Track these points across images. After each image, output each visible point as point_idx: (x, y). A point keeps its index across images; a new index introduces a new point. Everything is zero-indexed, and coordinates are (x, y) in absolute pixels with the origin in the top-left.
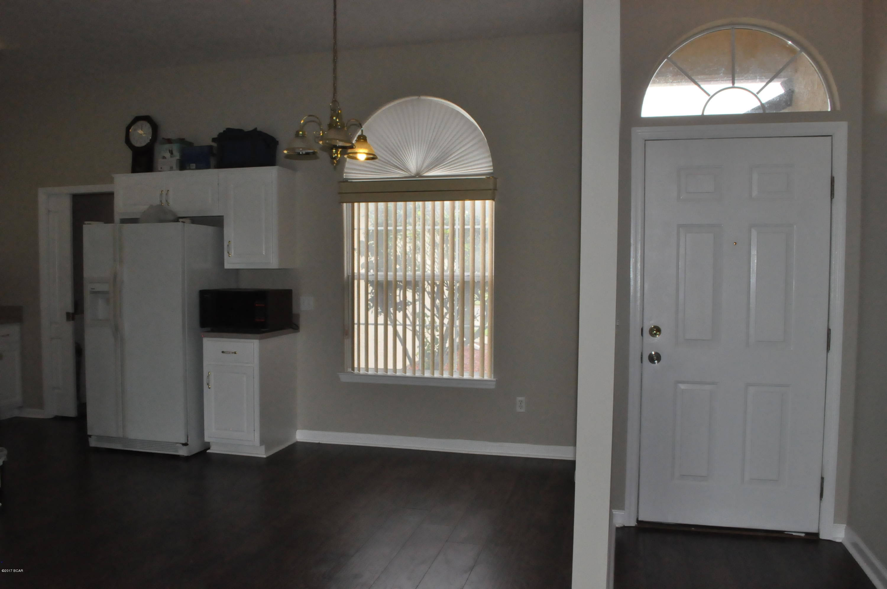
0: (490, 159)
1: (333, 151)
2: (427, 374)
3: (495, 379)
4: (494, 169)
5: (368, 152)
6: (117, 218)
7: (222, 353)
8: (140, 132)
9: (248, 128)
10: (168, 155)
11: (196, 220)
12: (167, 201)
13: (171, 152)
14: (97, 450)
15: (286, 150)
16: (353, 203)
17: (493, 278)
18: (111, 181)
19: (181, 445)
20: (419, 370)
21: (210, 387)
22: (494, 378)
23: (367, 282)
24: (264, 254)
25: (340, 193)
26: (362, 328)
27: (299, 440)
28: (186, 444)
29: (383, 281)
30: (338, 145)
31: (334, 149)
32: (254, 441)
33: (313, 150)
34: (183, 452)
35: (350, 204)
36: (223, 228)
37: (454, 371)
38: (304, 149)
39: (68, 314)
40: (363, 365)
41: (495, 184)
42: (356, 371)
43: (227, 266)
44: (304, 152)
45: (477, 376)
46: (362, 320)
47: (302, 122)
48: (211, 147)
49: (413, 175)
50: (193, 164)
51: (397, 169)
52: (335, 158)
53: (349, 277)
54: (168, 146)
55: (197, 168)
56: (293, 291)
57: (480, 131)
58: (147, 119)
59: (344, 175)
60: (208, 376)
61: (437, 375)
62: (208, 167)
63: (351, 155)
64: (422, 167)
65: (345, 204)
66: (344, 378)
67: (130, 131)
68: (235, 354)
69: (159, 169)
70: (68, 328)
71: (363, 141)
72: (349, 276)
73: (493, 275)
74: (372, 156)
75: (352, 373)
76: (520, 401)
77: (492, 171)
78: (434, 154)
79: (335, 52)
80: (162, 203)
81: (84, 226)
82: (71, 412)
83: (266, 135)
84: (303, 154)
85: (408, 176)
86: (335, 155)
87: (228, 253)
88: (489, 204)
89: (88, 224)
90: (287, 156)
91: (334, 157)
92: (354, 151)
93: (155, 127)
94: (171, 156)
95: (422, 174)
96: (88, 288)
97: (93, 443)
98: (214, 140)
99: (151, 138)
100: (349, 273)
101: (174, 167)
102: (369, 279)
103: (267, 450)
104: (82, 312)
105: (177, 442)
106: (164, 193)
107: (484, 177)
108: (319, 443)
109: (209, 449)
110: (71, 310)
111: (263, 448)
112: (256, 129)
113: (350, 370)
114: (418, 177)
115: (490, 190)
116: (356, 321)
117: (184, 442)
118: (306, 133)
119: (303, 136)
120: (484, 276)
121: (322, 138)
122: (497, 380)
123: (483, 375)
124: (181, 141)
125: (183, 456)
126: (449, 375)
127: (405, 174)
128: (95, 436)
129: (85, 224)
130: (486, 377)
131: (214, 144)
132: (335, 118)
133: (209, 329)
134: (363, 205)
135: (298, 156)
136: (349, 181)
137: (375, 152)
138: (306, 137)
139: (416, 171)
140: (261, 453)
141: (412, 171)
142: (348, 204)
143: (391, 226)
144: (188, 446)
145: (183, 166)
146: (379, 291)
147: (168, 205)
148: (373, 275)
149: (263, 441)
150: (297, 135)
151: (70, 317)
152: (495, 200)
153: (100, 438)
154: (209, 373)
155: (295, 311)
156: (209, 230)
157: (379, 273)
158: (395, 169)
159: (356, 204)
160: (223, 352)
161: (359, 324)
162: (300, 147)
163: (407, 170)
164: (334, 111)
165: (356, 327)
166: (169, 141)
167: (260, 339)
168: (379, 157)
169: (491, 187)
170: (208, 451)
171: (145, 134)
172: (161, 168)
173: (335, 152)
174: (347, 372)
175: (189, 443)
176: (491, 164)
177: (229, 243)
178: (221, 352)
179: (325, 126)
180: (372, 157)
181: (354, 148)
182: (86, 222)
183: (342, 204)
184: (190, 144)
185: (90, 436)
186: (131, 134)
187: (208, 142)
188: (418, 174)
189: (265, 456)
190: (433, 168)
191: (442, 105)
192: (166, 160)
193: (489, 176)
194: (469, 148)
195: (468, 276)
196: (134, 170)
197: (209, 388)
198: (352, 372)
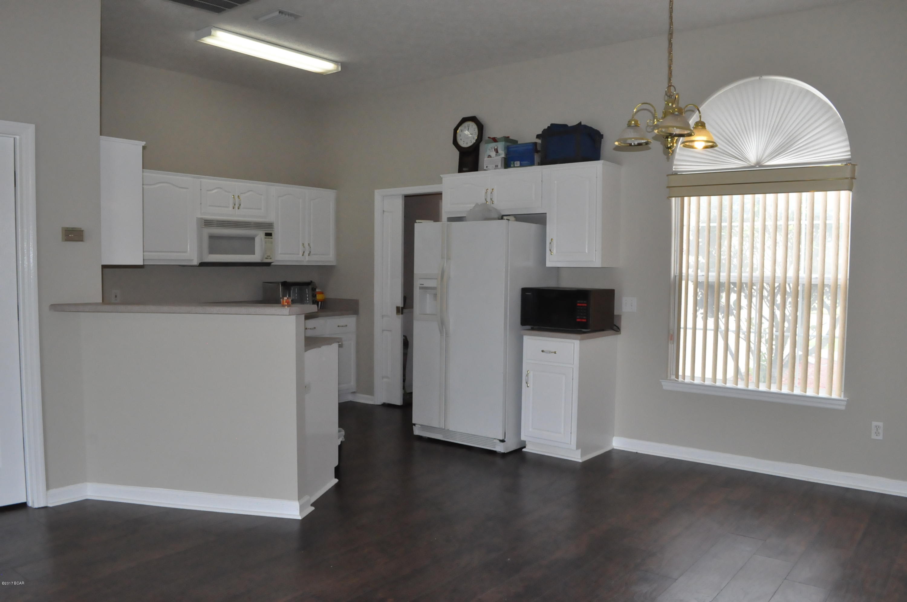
0: (847, 143)
1: (668, 140)
2: (763, 388)
3: (846, 399)
4: (851, 155)
5: (707, 140)
6: (444, 216)
7: (542, 353)
8: (467, 132)
9: (572, 122)
10: (493, 154)
11: (520, 218)
12: (491, 199)
13: (497, 151)
14: (420, 438)
15: (618, 141)
16: (683, 197)
17: (848, 281)
18: (440, 181)
19: (498, 441)
20: (753, 382)
21: (528, 385)
22: (844, 397)
23: (697, 284)
24: (587, 252)
25: (668, 187)
26: (690, 333)
27: (615, 448)
28: (503, 441)
29: (714, 282)
30: (674, 133)
31: (670, 138)
32: (571, 444)
33: (645, 140)
34: (500, 448)
35: (680, 198)
36: (545, 224)
37: (795, 386)
38: (636, 139)
39: (398, 308)
40: (688, 373)
41: (853, 171)
42: (680, 379)
43: (549, 264)
44: (636, 143)
45: (823, 394)
46: (690, 324)
47: (635, 110)
48: (535, 144)
49: (752, 165)
50: (518, 162)
51: (735, 159)
52: (670, 148)
53: (676, 278)
54: (494, 145)
55: (521, 166)
56: (616, 292)
57: (834, 110)
58: (473, 119)
59: (674, 167)
60: (527, 375)
61: (774, 389)
62: (532, 164)
63: (687, 144)
64: (763, 155)
65: (673, 199)
66: (666, 385)
67: (458, 132)
68: (555, 354)
69: (485, 168)
70: (397, 322)
71: (701, 128)
72: (676, 276)
73: (848, 278)
74: (711, 144)
75: (676, 381)
76: (876, 427)
77: (850, 157)
78: (777, 141)
79: (671, 34)
80: (487, 202)
81: (415, 224)
82: (398, 401)
83: (591, 128)
84: (635, 145)
85: (746, 166)
86: (670, 144)
87: (550, 250)
88: (845, 196)
89: (419, 223)
90: (617, 148)
91: (669, 146)
92: (692, 140)
93: (481, 127)
94: (496, 155)
95: (762, 163)
96: (417, 283)
97: (417, 431)
98: (538, 136)
99: (476, 138)
100: (676, 273)
101: (499, 166)
102: (699, 280)
103: (582, 455)
104: (412, 307)
105: (495, 438)
106: (489, 191)
107: (839, 164)
108: (637, 453)
109: (525, 447)
110: (401, 305)
111: (579, 451)
112: (580, 123)
113: (673, 377)
114: (758, 166)
115: (847, 178)
116: (682, 325)
117: (501, 439)
118: (639, 122)
119: (636, 125)
120: (836, 279)
121: (656, 127)
122: (848, 400)
123: (831, 393)
124: (507, 139)
125: (500, 452)
126: (789, 390)
127: (745, 165)
128: (420, 425)
129: (417, 223)
130: (835, 395)
131: (539, 141)
132: (670, 105)
133: (529, 327)
134: (694, 199)
135: (630, 147)
136: (679, 173)
137: (715, 139)
138: (639, 126)
139: (756, 160)
140: (577, 457)
141: (751, 161)
142: (677, 198)
143: (726, 222)
144: (505, 443)
145: (507, 164)
146: (709, 292)
147: (493, 203)
148: (703, 275)
149: (579, 445)
150: (629, 125)
151: (400, 311)
152: (853, 190)
153: (423, 427)
154: (528, 372)
155: (616, 313)
156: (532, 228)
157: (710, 274)
158: (734, 160)
159: (686, 199)
160: (543, 351)
161: (686, 328)
162: (633, 137)
163: (746, 159)
164: (670, 97)
165: (682, 331)
166: (495, 140)
167: (581, 339)
168: (719, 146)
169: (848, 175)
170: (524, 450)
171: (471, 134)
172: (487, 167)
173: (671, 140)
174: (670, 380)
175: (506, 440)
176: (848, 149)
177: (551, 240)
178: (541, 351)
179: (659, 114)
180: (712, 146)
181: (693, 135)
182: (417, 221)
183: (670, 199)
184: (515, 142)
185: (415, 425)
186: (458, 136)
187: (533, 139)
188: (758, 164)
189: (580, 461)
190: (776, 155)
191: (788, 85)
192: (491, 159)
193: (845, 163)
194: (822, 131)
195: (817, 278)
196: (460, 171)
197: (528, 387)
198: (676, 379)
